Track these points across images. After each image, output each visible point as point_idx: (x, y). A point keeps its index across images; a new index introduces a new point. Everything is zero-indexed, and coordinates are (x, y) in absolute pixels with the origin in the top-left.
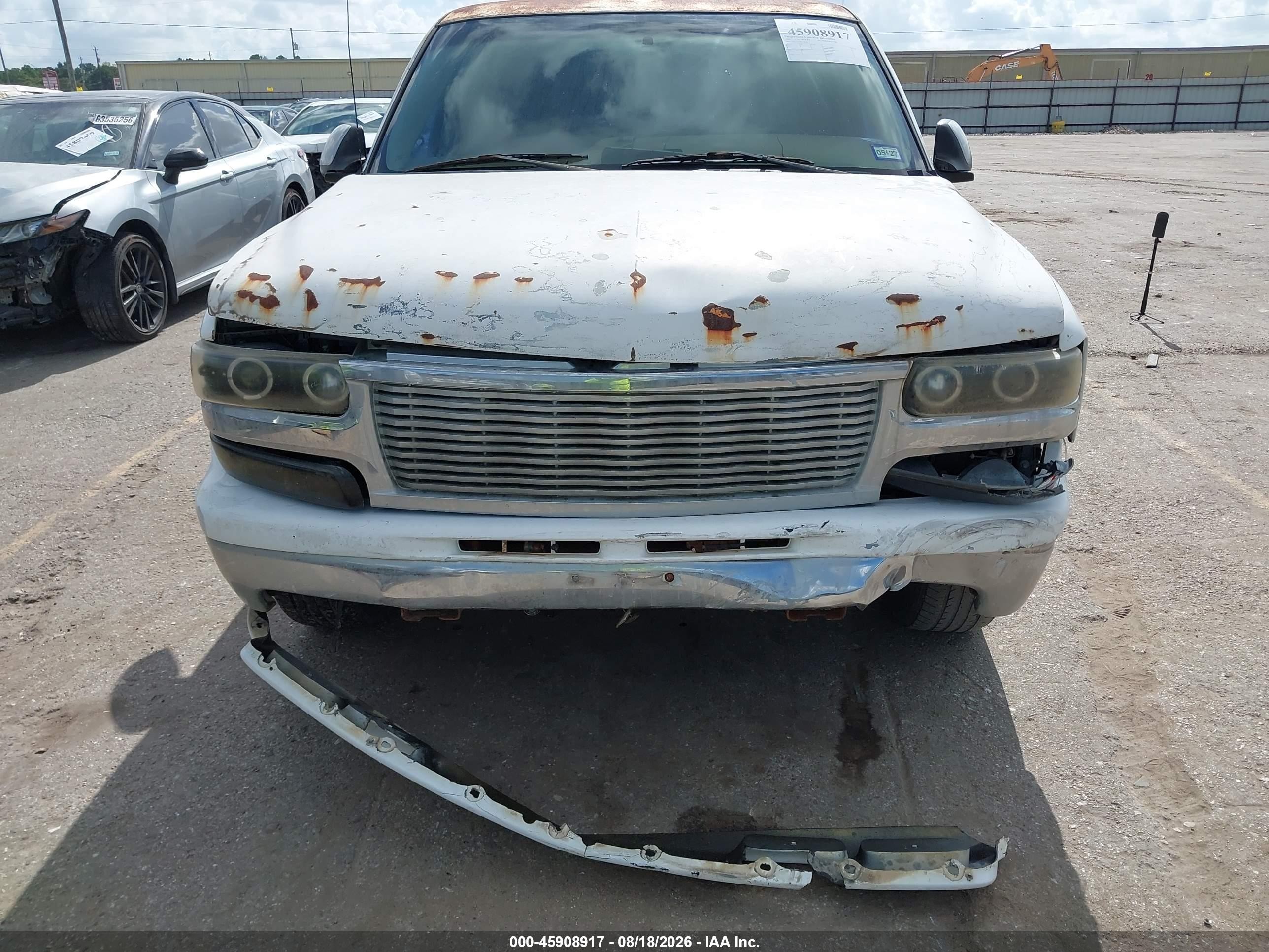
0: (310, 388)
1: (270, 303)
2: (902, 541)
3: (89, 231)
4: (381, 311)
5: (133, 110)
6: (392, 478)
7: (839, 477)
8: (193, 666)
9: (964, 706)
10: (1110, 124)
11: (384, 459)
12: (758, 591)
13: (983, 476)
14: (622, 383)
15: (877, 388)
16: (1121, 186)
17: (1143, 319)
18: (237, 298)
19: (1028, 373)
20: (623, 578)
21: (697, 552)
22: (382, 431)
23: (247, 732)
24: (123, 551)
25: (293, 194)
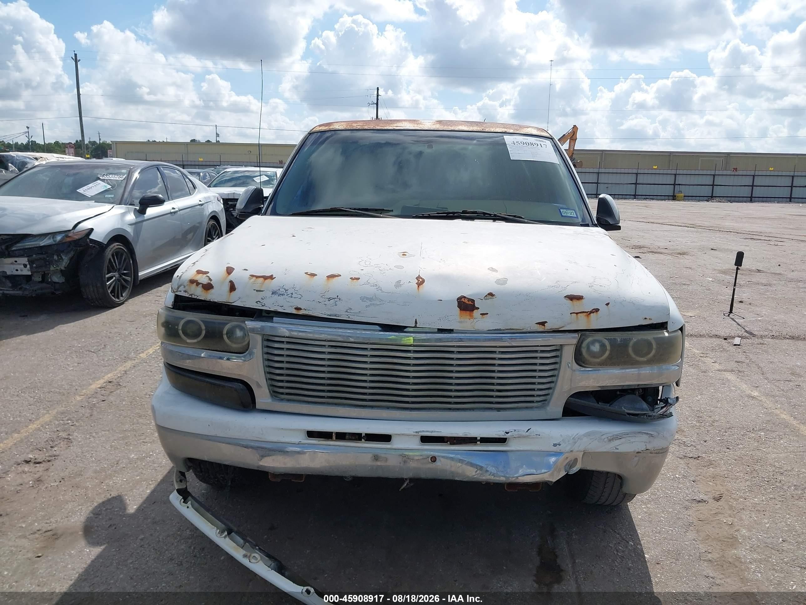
0: (227, 337)
1: (208, 287)
2: (575, 443)
3: (92, 241)
4: (273, 294)
5: (124, 171)
6: (270, 392)
7: (537, 402)
8: (136, 507)
9: (616, 553)
10: (712, 197)
11: (266, 379)
12: (487, 471)
13: (624, 405)
14: (409, 339)
15: (559, 349)
16: (718, 234)
17: (731, 315)
18: (189, 283)
19: (649, 344)
20: (406, 459)
21: (451, 444)
22: (267, 363)
23: (166, 550)
24: (96, 434)
25: (212, 222)
